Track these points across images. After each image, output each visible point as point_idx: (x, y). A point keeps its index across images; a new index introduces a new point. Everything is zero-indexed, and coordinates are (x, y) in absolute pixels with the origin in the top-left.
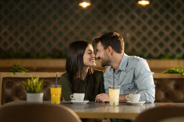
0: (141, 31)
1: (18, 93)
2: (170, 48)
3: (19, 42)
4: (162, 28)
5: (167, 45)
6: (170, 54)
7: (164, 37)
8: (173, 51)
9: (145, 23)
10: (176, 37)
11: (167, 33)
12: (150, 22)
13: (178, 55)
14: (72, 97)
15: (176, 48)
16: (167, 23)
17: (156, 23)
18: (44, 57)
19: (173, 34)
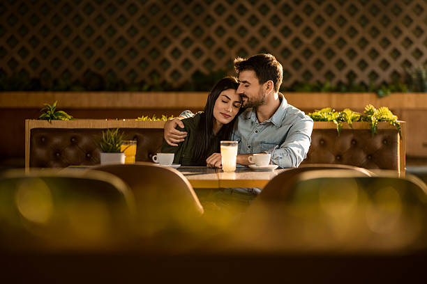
0: (258, 36)
1: (58, 154)
2: (313, 70)
3: (18, 58)
4: (297, 32)
5: (308, 65)
6: (313, 82)
7: (302, 48)
8: (318, 76)
9: (265, 21)
10: (324, 48)
11: (308, 42)
12: (275, 20)
13: (328, 85)
14: (155, 159)
15: (324, 70)
16: (308, 21)
17: (286, 21)
18: (67, 89)
19: (319, 42)
